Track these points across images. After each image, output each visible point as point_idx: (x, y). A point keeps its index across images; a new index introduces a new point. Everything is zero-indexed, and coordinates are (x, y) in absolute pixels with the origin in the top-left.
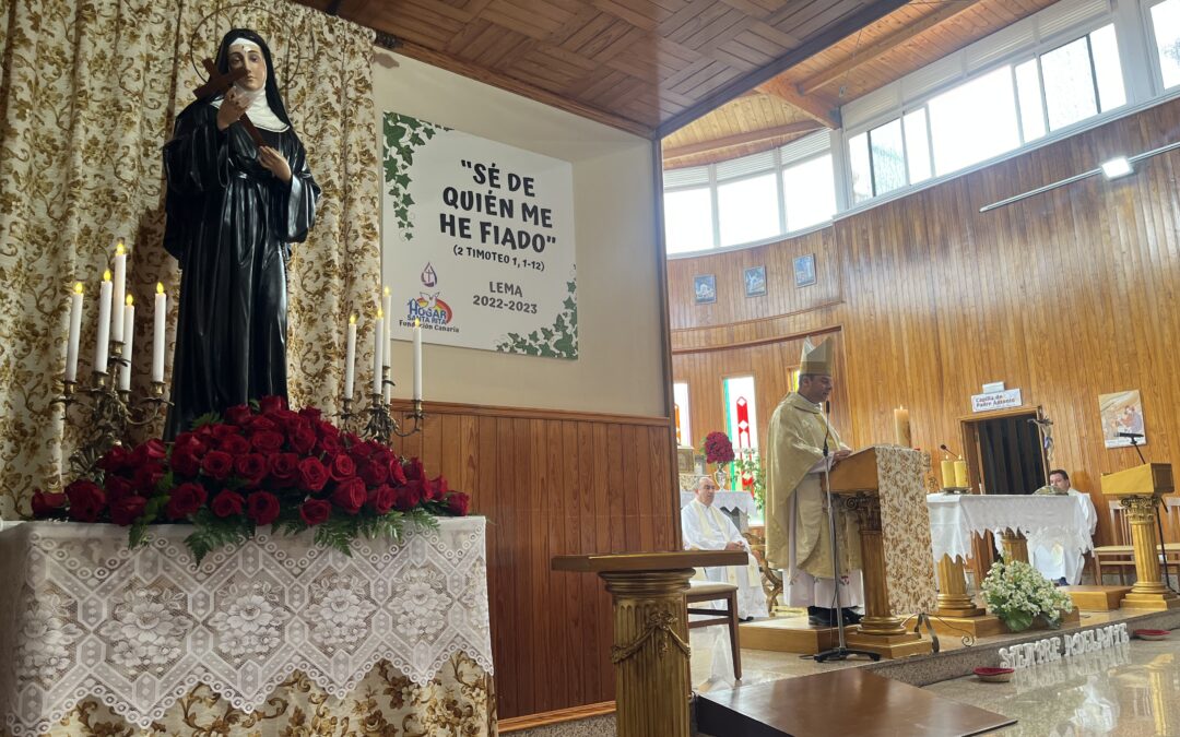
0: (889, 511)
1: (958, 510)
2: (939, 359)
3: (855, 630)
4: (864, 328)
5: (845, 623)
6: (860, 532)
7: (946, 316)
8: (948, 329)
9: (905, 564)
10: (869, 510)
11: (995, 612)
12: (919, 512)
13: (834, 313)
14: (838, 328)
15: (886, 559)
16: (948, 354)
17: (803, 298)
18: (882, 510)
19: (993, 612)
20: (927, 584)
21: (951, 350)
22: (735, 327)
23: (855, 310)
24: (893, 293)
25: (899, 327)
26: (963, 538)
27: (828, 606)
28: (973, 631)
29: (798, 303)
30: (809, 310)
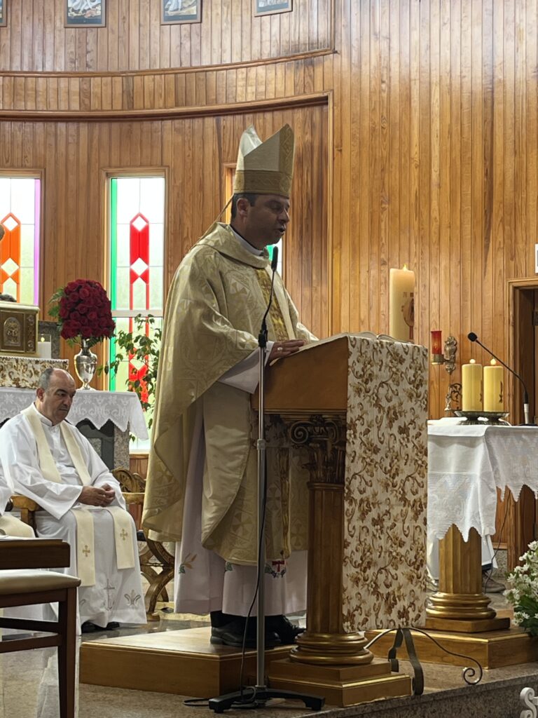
0: (359, 451)
1: (480, 451)
2: (489, 174)
3: (286, 654)
4: (367, 106)
5: (270, 643)
6: (310, 485)
7: (510, 97)
8: (510, 122)
9: (378, 543)
10: (329, 448)
11: (523, 624)
12: (412, 454)
13: (319, 70)
14: (322, 101)
15: (346, 536)
16: (505, 166)
17: (266, 36)
18: (349, 450)
19: (521, 625)
20: (411, 579)
21: (510, 160)
22: (137, 79)
23: (354, 70)
24: (424, 44)
25: (427, 110)
26: (484, 500)
27: (244, 613)
28: (482, 657)
29: (256, 47)
30: (274, 61)
